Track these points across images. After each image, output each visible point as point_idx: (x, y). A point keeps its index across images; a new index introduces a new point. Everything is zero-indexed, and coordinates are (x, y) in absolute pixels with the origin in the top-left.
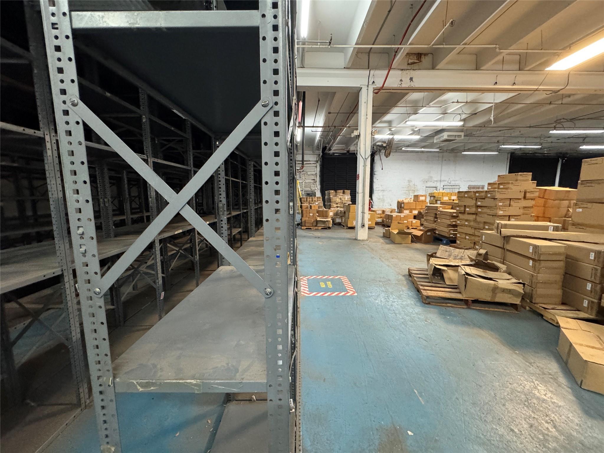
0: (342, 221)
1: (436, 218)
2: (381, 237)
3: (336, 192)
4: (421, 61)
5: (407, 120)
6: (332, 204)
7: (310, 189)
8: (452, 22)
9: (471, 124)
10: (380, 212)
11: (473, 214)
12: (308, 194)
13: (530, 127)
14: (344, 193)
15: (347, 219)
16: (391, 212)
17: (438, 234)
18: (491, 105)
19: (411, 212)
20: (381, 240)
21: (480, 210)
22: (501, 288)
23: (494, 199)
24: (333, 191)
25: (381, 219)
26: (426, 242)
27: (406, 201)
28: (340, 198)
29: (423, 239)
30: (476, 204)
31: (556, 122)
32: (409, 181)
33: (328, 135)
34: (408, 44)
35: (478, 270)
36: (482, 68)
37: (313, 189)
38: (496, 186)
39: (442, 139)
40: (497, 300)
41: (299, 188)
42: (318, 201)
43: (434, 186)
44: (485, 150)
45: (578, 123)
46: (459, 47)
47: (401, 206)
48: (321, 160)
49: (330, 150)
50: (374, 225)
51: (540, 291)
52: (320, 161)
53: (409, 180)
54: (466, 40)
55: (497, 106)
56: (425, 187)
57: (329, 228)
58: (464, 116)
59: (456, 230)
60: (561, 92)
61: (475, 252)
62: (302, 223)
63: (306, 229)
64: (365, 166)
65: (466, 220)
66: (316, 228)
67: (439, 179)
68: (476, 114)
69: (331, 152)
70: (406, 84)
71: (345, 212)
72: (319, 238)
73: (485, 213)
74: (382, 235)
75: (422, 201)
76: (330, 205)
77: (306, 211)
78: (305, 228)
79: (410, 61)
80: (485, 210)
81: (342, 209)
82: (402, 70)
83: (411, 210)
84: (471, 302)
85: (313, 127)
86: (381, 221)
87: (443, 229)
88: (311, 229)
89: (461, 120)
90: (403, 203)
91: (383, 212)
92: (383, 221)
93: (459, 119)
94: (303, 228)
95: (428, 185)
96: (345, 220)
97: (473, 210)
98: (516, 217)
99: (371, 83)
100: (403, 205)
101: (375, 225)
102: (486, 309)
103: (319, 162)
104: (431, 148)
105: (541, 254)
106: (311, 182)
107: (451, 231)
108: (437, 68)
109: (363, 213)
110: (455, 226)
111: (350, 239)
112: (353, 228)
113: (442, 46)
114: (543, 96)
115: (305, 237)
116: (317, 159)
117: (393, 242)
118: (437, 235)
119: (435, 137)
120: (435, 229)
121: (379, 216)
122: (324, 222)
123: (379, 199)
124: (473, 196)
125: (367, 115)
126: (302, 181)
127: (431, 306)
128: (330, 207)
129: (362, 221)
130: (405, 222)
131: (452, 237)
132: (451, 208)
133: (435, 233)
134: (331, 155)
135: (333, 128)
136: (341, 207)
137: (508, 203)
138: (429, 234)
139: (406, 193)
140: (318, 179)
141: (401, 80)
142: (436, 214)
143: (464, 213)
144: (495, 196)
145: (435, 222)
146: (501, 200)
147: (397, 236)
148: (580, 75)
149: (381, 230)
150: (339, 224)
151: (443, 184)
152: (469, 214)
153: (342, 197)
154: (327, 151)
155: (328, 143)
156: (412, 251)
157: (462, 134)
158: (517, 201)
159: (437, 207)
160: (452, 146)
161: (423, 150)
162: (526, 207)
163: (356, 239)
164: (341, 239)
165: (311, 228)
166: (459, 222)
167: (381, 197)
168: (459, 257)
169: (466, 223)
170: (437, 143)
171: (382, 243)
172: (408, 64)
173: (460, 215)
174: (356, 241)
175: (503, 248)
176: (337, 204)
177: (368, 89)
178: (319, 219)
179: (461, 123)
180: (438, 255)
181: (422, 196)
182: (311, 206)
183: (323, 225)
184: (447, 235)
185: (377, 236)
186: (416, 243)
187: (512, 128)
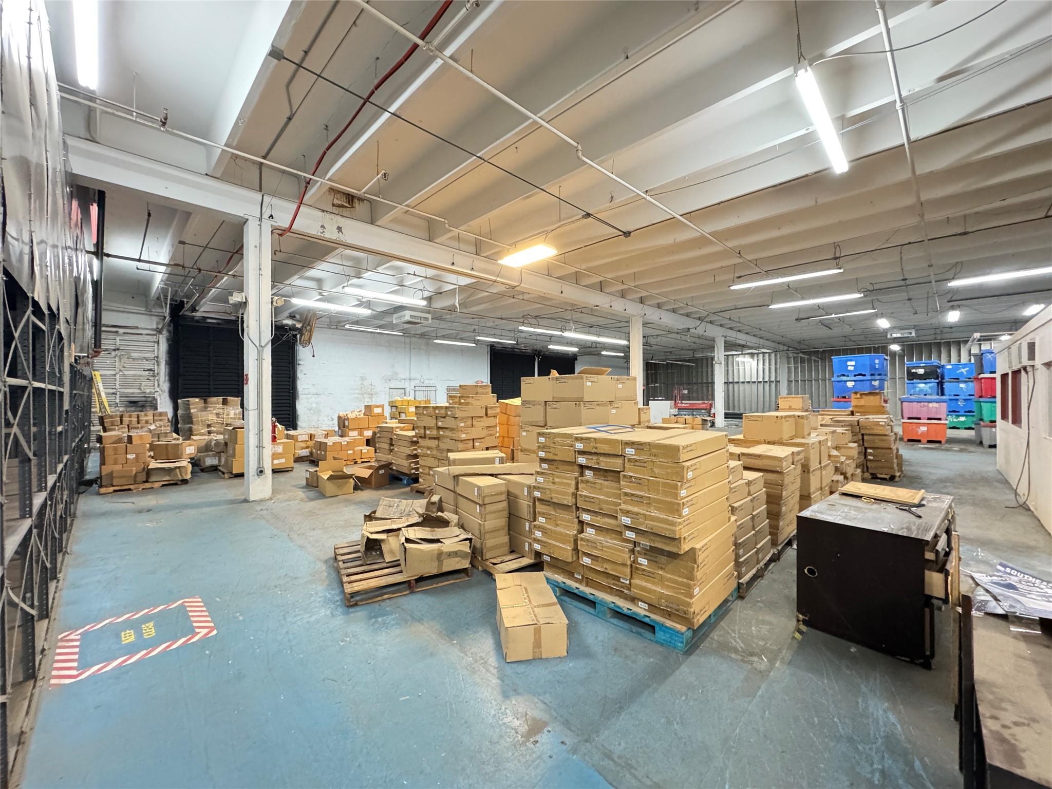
0: (220, 461)
1: (392, 445)
2: (303, 488)
3: (205, 401)
4: (353, 207)
5: (345, 285)
6: (194, 427)
7: (139, 391)
8: (385, 174)
9: (438, 304)
10: (306, 438)
11: (435, 438)
12: (133, 403)
13: (501, 319)
14: (225, 402)
15: (230, 459)
16: (326, 436)
17: (397, 471)
18: (455, 287)
19: (361, 434)
20: (301, 494)
21: (441, 433)
22: (446, 553)
23: (455, 418)
24: (197, 400)
25: (307, 450)
26: (379, 487)
27: (351, 416)
28: (218, 414)
29: (373, 482)
30: (437, 424)
31: (523, 317)
32: (362, 379)
33: (184, 283)
34: (326, 179)
35: (425, 530)
36: (436, 241)
37: (148, 391)
38: (457, 400)
39: (403, 320)
40: (445, 569)
41: (101, 388)
42: (154, 421)
43: (402, 386)
44: (462, 340)
45: (542, 322)
46: (401, 208)
47: (343, 425)
48: (171, 328)
49: (193, 309)
50: (292, 464)
51: (490, 543)
52: (169, 331)
53: (361, 377)
54: (409, 201)
55: (462, 289)
56: (388, 389)
57: (185, 482)
58: (426, 294)
59: (417, 463)
60: (517, 288)
61: (424, 501)
62: (100, 478)
63: (115, 491)
64: (260, 360)
65: (428, 448)
66: (148, 485)
67: (407, 376)
68: (441, 293)
69: (198, 315)
70: (331, 234)
71: (226, 444)
72: (148, 511)
73: (447, 437)
74: (304, 483)
75: (378, 415)
76: (190, 430)
77: (115, 449)
78: (112, 489)
79: (336, 201)
80: (448, 433)
81: (221, 437)
82: (323, 211)
83: (361, 431)
84: (414, 582)
85: (139, 260)
86: (308, 454)
87: (401, 463)
88: (130, 490)
89: (423, 299)
90: (348, 419)
91: (311, 437)
92: (311, 453)
93: (421, 297)
94: (103, 490)
95: (392, 386)
96: (226, 460)
97: (435, 432)
98: (480, 440)
99: (266, 216)
100: (347, 423)
101: (295, 462)
102: (434, 586)
103: (165, 332)
104: (392, 329)
105: (484, 497)
106: (141, 376)
107: (412, 465)
108: (378, 223)
109: (260, 447)
110: (416, 456)
111: (232, 502)
112: (241, 475)
113: (378, 199)
114: (502, 288)
115: (105, 514)
116: (160, 327)
117: (322, 496)
118: (395, 472)
119: (395, 316)
120: (391, 464)
121: (304, 445)
122: (169, 471)
123: (310, 410)
124: (433, 413)
125: (260, 269)
126: (113, 372)
127: (358, 608)
128: (188, 435)
129: (259, 463)
130: (349, 452)
131: (414, 473)
132: (412, 428)
133: (391, 469)
134: (198, 321)
135: (194, 272)
136: (218, 433)
137: (470, 422)
138: (381, 472)
139: (357, 398)
140: (163, 370)
141: (322, 226)
142: (391, 439)
143: (424, 437)
144: (455, 414)
145: (391, 451)
146: (463, 419)
147: (327, 482)
148: (530, 274)
149: (302, 472)
150: (214, 469)
151: (413, 383)
152: (430, 438)
153: (221, 411)
154: (185, 312)
155: (189, 297)
156: (353, 507)
157: (429, 316)
158: (479, 419)
159: (392, 428)
160: (419, 329)
161: (378, 331)
162: (489, 427)
163: (246, 501)
164: (210, 504)
165: (131, 487)
166: (419, 451)
167: (314, 405)
168: (406, 513)
169: (429, 452)
170: (396, 325)
171: (302, 500)
172: (333, 205)
173: (420, 440)
174: (245, 505)
175: (455, 492)
176: (209, 426)
177: (260, 225)
178: (153, 465)
179: (424, 303)
180: (378, 515)
181: (378, 407)
182: (130, 438)
183: (167, 478)
184: (407, 472)
185: (294, 486)
186: (362, 490)
187: (483, 317)
